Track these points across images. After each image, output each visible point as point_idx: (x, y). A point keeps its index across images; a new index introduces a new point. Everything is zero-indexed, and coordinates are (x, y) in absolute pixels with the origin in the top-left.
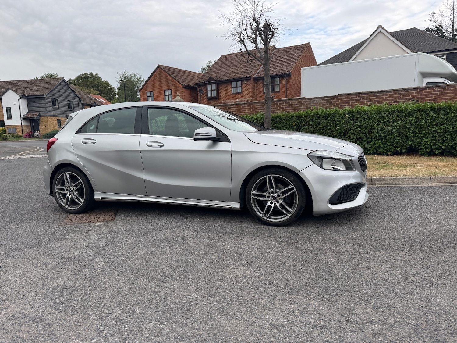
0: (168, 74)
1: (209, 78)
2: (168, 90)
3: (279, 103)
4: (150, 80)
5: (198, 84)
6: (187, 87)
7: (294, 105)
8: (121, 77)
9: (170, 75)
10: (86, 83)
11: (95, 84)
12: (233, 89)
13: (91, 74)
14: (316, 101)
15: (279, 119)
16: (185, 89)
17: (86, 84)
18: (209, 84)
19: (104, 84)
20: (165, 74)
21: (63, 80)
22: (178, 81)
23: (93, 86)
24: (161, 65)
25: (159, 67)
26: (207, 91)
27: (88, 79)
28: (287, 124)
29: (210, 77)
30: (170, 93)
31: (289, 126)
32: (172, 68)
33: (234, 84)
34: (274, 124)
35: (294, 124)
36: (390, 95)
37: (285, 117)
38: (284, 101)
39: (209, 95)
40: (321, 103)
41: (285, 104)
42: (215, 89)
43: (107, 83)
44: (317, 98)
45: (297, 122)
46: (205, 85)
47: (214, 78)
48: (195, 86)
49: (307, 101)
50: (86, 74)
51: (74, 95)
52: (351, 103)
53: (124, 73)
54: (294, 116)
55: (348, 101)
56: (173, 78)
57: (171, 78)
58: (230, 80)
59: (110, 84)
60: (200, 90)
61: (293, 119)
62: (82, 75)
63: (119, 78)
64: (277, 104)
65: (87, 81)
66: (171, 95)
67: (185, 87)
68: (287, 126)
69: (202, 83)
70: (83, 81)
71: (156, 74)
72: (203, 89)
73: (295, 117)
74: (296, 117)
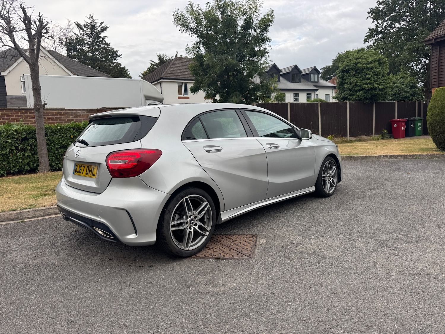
7: (51, 115)
14: (79, 113)
40: (85, 115)
44: (79, 110)
49: (68, 113)
64: (27, 113)
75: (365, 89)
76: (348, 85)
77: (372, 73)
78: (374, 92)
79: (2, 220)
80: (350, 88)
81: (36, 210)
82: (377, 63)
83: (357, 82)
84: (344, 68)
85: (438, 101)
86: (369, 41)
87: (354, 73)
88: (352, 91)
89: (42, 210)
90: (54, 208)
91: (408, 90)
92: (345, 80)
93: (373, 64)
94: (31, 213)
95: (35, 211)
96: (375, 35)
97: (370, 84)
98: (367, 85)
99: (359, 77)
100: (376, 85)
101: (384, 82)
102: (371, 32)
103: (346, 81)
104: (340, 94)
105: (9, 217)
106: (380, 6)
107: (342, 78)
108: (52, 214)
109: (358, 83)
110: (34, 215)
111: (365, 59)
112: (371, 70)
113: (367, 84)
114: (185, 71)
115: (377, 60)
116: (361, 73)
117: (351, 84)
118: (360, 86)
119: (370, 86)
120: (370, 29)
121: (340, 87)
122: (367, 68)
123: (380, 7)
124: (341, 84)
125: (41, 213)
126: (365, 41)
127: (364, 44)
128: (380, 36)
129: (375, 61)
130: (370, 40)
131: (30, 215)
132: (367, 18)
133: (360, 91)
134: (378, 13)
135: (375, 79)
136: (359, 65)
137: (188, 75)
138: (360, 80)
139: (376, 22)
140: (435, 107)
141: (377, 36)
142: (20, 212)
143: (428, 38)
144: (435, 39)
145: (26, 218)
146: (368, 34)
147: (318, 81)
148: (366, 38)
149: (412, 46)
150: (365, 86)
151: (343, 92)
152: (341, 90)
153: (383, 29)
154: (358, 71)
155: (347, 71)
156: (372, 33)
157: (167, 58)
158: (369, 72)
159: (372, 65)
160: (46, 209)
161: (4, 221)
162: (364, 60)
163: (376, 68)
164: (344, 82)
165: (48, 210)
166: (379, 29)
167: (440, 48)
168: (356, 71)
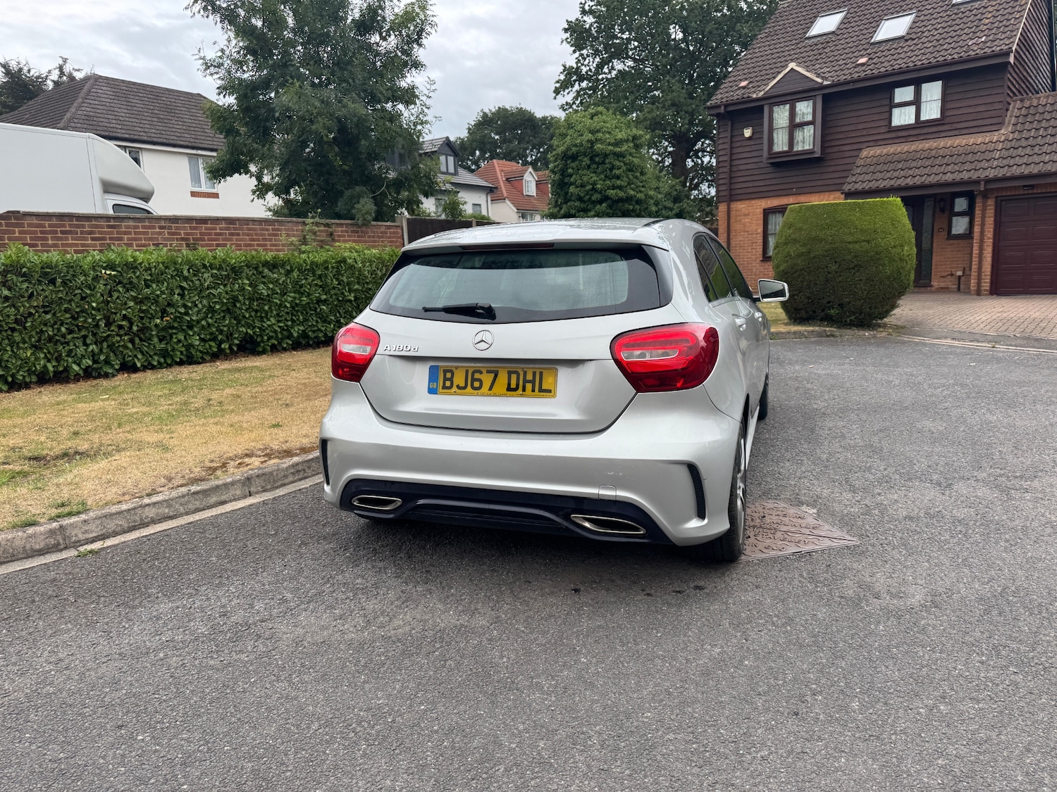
36: (144, 227)
52: (53, 239)
55: (42, 232)
75: (611, 198)
76: (577, 187)
77: (625, 164)
78: (626, 206)
79: (7, 557)
80: (582, 195)
81: (105, 516)
82: (632, 145)
83: (594, 184)
84: (568, 149)
85: (800, 229)
86: (565, 93)
87: (588, 162)
88: (585, 202)
89: (122, 512)
90: (154, 504)
91: (669, 204)
92: (571, 176)
93: (625, 148)
94: (92, 527)
95: (104, 519)
96: (575, 81)
97: (620, 188)
98: (615, 191)
99: (598, 171)
100: (632, 192)
101: (643, 187)
102: (568, 74)
103: (572, 180)
104: (555, 206)
105: (28, 546)
106: (585, 18)
107: (563, 172)
108: (154, 521)
109: (599, 186)
110: (101, 530)
111: (609, 133)
112: (621, 159)
113: (614, 188)
114: (127, 115)
115: (631, 138)
116: (603, 163)
117: (582, 186)
118: (601, 193)
119: (621, 194)
120: (564, 66)
121: (558, 190)
122: (615, 154)
123: (585, 21)
124: (559, 184)
125: (120, 523)
126: (557, 92)
127: (555, 98)
128: (584, 84)
129: (627, 141)
130: (567, 91)
131: (92, 532)
132: (562, 42)
133: (600, 202)
134: (581, 33)
135: (628, 178)
136: (598, 146)
137: (139, 129)
138: (601, 179)
139: (577, 54)
140: (795, 241)
141: (580, 85)
142: (61, 527)
143: (712, 102)
144: (726, 106)
145: (79, 541)
146: (562, 77)
147: (456, 173)
148: (558, 85)
149: (654, 115)
150: (611, 192)
151: (566, 203)
152: (559, 197)
153: (590, 70)
154: (597, 159)
155: (574, 157)
156: (571, 76)
157: (31, 74)
158: (617, 163)
159: (623, 149)
160: (134, 509)
161: (13, 558)
162: (607, 136)
163: (630, 154)
164: (566, 181)
165: (139, 511)
166: (584, 69)
167: (732, 124)
168: (591, 159)
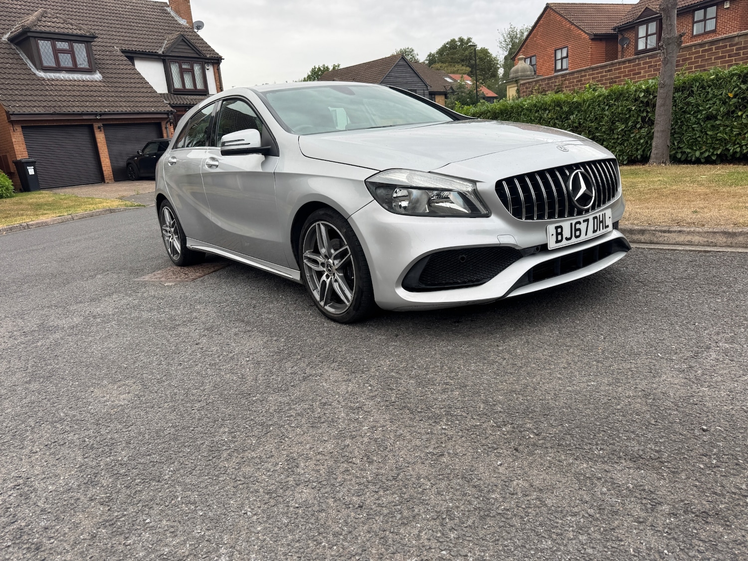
0: (563, 19)
1: (644, 11)
2: (561, 49)
3: (714, 47)
4: (531, 36)
5: (619, 28)
6: (597, 38)
8: (505, 36)
9: (566, 19)
10: (452, 56)
11: (466, 56)
12: (695, 25)
13: (461, 40)
15: (697, 84)
16: (594, 43)
17: (452, 58)
18: (642, 23)
19: (479, 54)
20: (559, 18)
21: (402, 58)
22: (581, 29)
23: (463, 61)
24: (552, 4)
25: (548, 7)
26: (637, 39)
27: (456, 48)
28: (715, 96)
29: (644, 8)
30: (565, 55)
31: (720, 100)
32: (575, 4)
33: (699, 15)
34: (686, 98)
35: (731, 95)
37: (713, 80)
38: (727, 40)
39: (641, 46)
41: (728, 48)
42: (654, 31)
43: (485, 52)
45: (740, 88)
46: (634, 27)
47: (654, 10)
48: (612, 32)
50: (453, 41)
51: (416, 79)
53: (509, 30)
54: (734, 75)
56: (573, 24)
57: (568, 25)
58: (688, 7)
59: (489, 53)
60: (624, 39)
61: (730, 82)
62: (447, 44)
63: (502, 39)
65: (454, 54)
66: (567, 57)
67: (593, 37)
68: (714, 100)
69: (627, 23)
70: (448, 54)
71: (542, 22)
72: (630, 35)
73: (735, 78)
74: (739, 76)
